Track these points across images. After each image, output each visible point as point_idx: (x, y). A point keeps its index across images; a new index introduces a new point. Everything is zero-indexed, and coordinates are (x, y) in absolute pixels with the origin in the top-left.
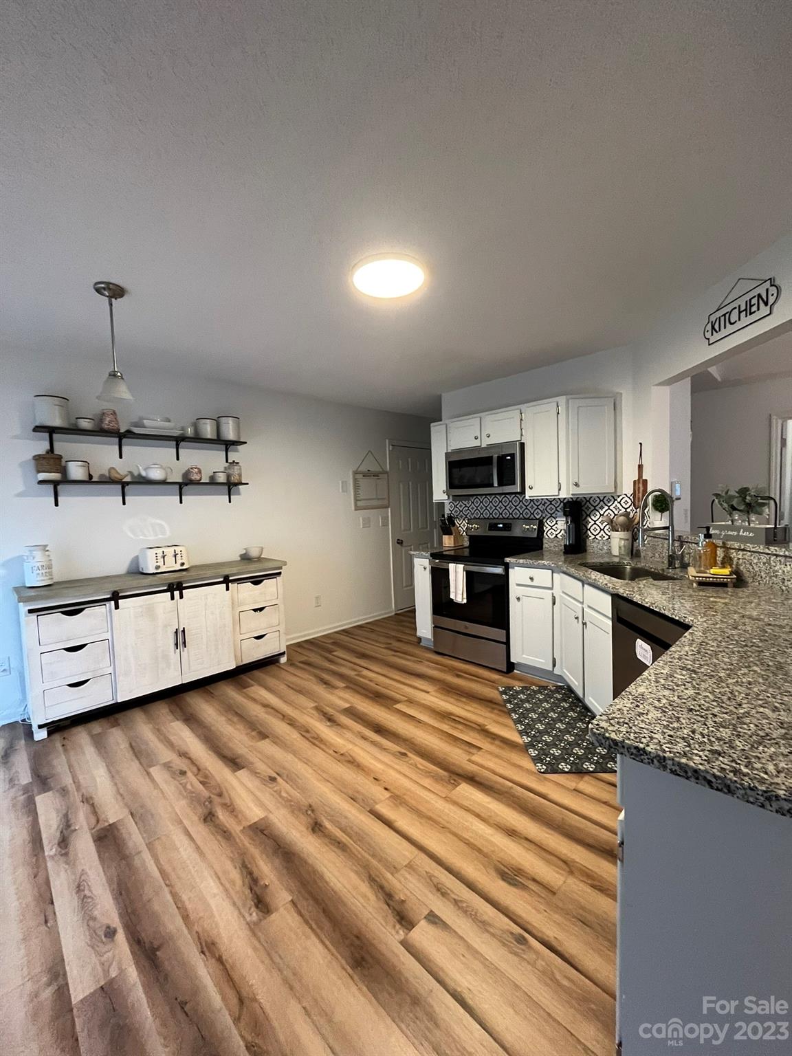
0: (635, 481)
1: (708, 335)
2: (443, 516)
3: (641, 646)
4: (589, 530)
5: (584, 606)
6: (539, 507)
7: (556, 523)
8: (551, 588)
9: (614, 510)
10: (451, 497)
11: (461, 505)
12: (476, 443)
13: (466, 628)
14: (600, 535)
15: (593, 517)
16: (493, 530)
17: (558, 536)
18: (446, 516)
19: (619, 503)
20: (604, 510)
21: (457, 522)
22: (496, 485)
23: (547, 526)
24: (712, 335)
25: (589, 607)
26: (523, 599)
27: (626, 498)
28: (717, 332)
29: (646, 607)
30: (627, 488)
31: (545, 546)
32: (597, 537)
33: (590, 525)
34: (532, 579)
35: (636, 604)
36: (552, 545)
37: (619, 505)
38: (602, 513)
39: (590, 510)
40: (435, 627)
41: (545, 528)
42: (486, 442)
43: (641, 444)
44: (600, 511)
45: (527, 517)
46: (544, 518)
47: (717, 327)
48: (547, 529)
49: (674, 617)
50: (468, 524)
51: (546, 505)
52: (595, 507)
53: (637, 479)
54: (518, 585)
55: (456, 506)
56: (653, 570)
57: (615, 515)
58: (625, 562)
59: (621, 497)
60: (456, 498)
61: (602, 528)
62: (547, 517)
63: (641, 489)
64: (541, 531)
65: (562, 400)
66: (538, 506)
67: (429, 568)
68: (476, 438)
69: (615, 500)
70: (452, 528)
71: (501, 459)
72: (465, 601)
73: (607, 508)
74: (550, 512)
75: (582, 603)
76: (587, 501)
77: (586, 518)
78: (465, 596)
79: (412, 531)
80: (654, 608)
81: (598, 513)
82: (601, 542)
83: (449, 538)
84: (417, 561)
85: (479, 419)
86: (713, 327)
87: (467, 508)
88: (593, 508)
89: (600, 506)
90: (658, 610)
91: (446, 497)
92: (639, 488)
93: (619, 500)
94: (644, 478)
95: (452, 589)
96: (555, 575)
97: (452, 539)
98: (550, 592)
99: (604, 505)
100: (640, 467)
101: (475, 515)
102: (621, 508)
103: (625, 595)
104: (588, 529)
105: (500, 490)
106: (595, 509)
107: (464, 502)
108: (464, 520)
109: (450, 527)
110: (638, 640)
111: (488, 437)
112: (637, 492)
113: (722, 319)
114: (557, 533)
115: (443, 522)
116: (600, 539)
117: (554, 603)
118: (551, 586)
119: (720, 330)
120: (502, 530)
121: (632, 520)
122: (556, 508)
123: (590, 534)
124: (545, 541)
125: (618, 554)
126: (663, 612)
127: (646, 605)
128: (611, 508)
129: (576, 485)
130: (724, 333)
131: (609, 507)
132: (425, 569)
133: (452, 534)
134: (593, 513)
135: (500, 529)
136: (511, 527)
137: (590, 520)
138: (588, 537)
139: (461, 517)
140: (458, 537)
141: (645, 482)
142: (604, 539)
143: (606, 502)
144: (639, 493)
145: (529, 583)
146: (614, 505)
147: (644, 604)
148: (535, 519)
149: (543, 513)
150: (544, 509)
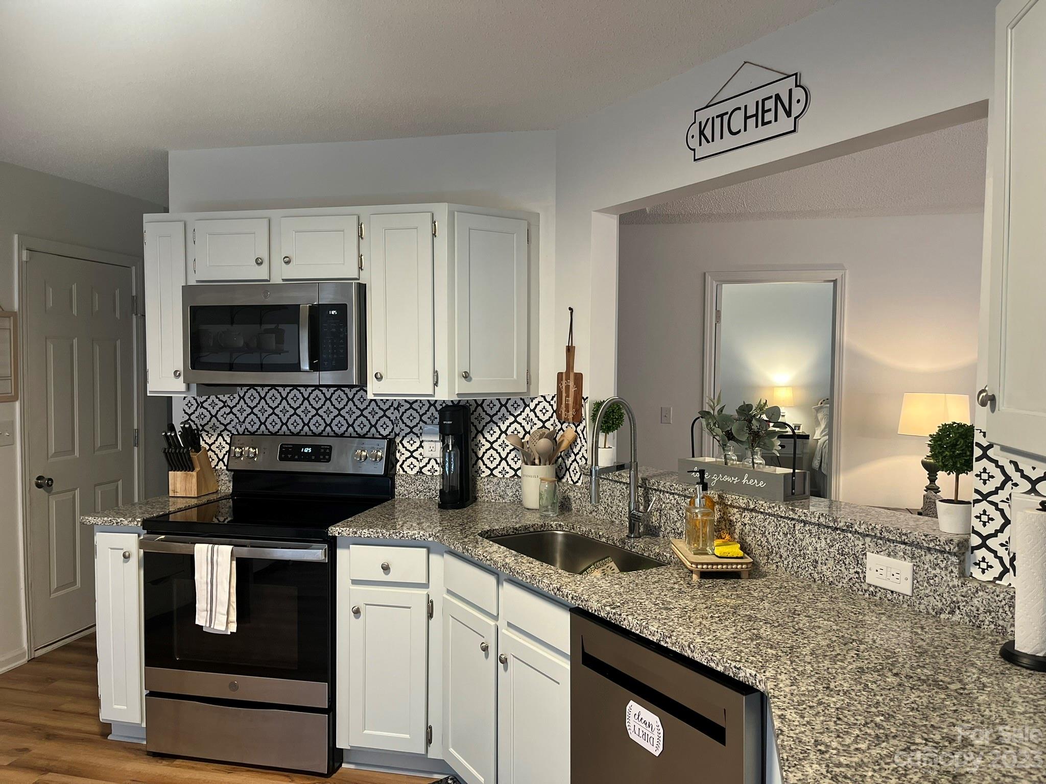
0: (560, 375)
1: (694, 143)
2: (172, 428)
3: (638, 716)
4: (481, 458)
5: (498, 623)
6: (388, 413)
7: (421, 446)
8: (426, 586)
9: (524, 423)
10: (194, 387)
11: (214, 403)
12: (261, 273)
13: (234, 687)
14: (500, 468)
15: (488, 436)
16: (290, 460)
17: (425, 470)
18: (178, 428)
19: (533, 411)
20: (507, 423)
21: (205, 440)
22: (305, 366)
23: (403, 450)
24: (700, 145)
25: (510, 625)
26: (366, 611)
27: (544, 403)
28: (708, 142)
29: (652, 642)
30: (547, 386)
31: (399, 490)
32: (495, 472)
33: (483, 449)
34: (386, 568)
35: (627, 634)
36: (412, 488)
37: (532, 415)
38: (504, 428)
39: (483, 423)
40: (151, 694)
41: (398, 455)
42: (280, 274)
43: (570, 309)
44: (500, 424)
45: (362, 432)
46: (397, 435)
47: (708, 132)
48: (403, 458)
49: (713, 665)
50: (230, 445)
51: (402, 410)
52: (492, 417)
53: (564, 370)
54: (355, 582)
55: (201, 405)
56: (604, 540)
57: (526, 433)
58: (554, 524)
59: (536, 401)
60: (206, 388)
61: (504, 456)
62: (403, 434)
63: (572, 390)
64: (391, 462)
65: (442, 210)
66: (385, 411)
67: (137, 554)
68: (259, 262)
69: (526, 405)
70: (194, 456)
71: (317, 311)
72: (233, 628)
73: (512, 419)
74: (409, 423)
75: (496, 618)
76: (478, 405)
77: (475, 437)
78: (233, 616)
79: (77, 453)
80: (669, 646)
81: (496, 429)
82: (502, 484)
83: (186, 479)
84: (102, 540)
85: (266, 221)
86: (702, 133)
87: (228, 410)
88: (488, 419)
89: (500, 415)
90: (678, 650)
91: (182, 387)
92: (568, 387)
93: (532, 406)
94: (576, 370)
95: (201, 604)
96: (433, 557)
97: (194, 480)
98: (424, 592)
99: (507, 414)
100: (570, 350)
101: (247, 424)
102: (535, 420)
103: (603, 614)
104: (478, 458)
105: (315, 378)
106: (491, 421)
107: (221, 397)
108: (220, 435)
109: (188, 452)
110: (632, 702)
111: (288, 263)
112: (564, 395)
113: (718, 121)
114: (422, 465)
115: (171, 441)
116: (500, 476)
117: (430, 615)
118: (424, 581)
119: (713, 140)
120: (310, 460)
121: (556, 444)
122: (421, 416)
123: (483, 468)
124: (398, 482)
125: (536, 506)
126: (688, 653)
127: (651, 638)
128: (519, 419)
129: (466, 377)
130: (718, 145)
131: (516, 417)
132: (126, 557)
133: (192, 469)
134: (487, 428)
135: (307, 458)
136: (330, 454)
137: (483, 441)
138: (478, 472)
139: (214, 428)
140: (207, 475)
141: (579, 378)
142: (507, 476)
143: (511, 409)
144: (568, 396)
145: (382, 577)
146: (524, 415)
147: (646, 634)
148: (381, 437)
149: (395, 425)
150: (396, 417)
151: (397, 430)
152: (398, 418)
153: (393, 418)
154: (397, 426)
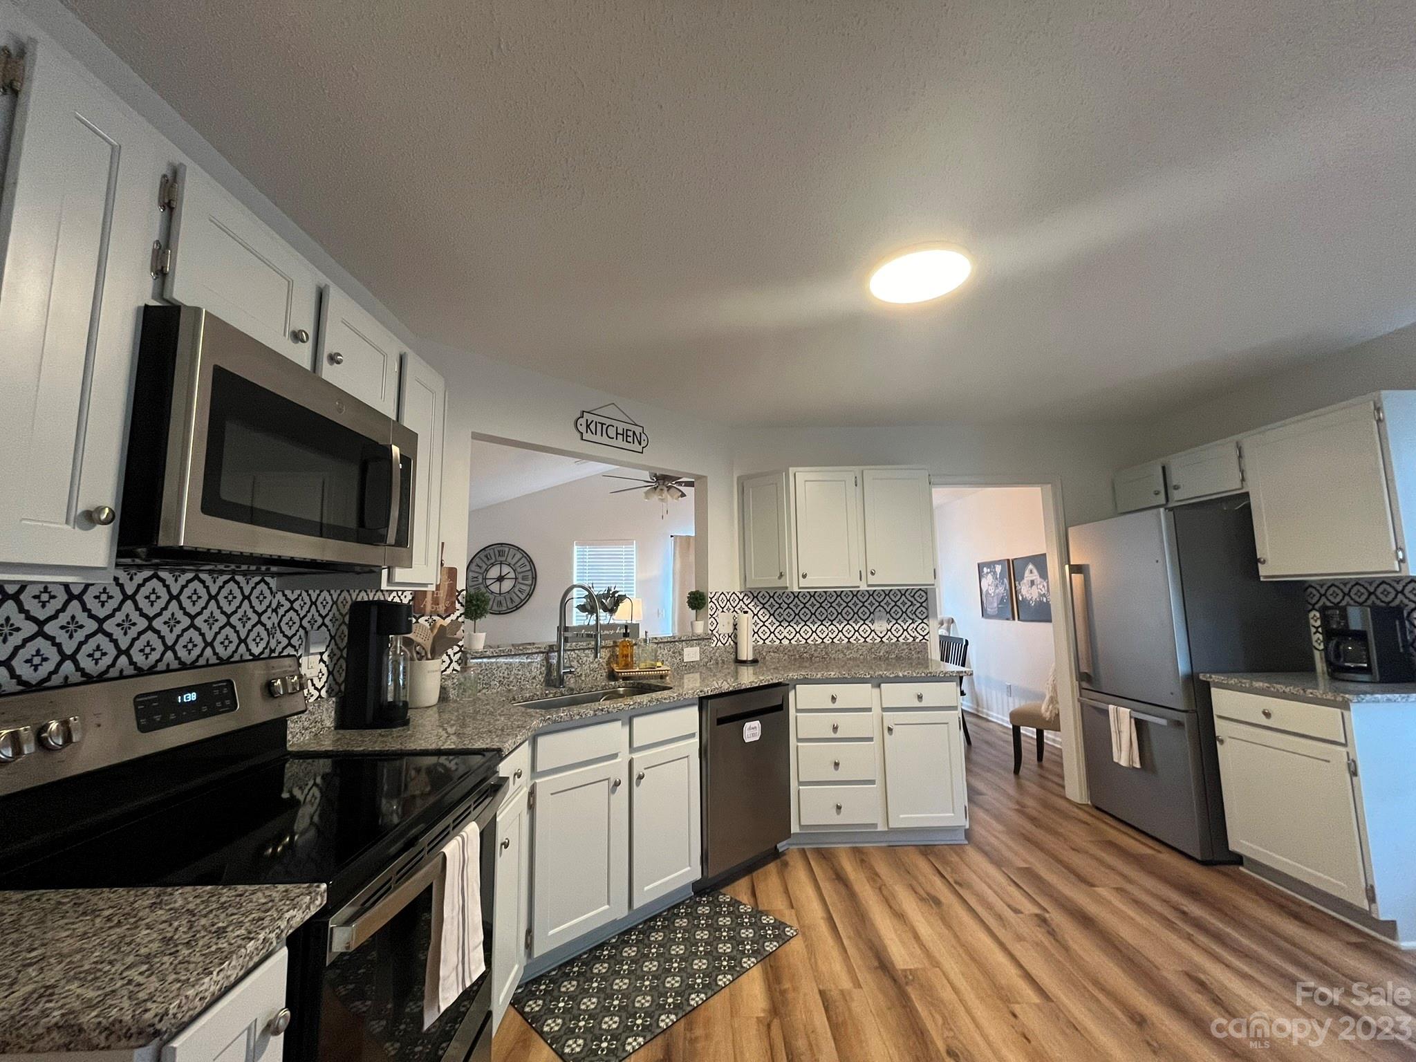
6: (264, 618)
28: (593, 433)
34: (519, 776)
63: (445, 583)
66: (260, 615)
68: (299, 339)
94: (448, 565)
119: (596, 434)
130: (597, 438)
136: (231, 696)
141: (453, 572)
144: (437, 590)
148: (251, 658)
149: (271, 636)
150: (274, 624)
151: (273, 644)
152: (276, 625)
153: (269, 626)
154: (273, 637)
